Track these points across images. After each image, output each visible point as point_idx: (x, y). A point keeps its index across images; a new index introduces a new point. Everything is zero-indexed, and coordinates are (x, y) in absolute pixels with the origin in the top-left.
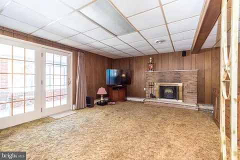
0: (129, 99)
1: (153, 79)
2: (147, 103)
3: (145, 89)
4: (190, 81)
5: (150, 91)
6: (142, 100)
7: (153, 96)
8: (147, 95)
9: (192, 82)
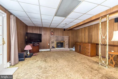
0: (40, 50)
1: (53, 39)
2: (52, 51)
3: (49, 44)
4: (66, 40)
5: (52, 45)
6: (49, 50)
7: (53, 47)
8: (51, 47)
9: (67, 40)
